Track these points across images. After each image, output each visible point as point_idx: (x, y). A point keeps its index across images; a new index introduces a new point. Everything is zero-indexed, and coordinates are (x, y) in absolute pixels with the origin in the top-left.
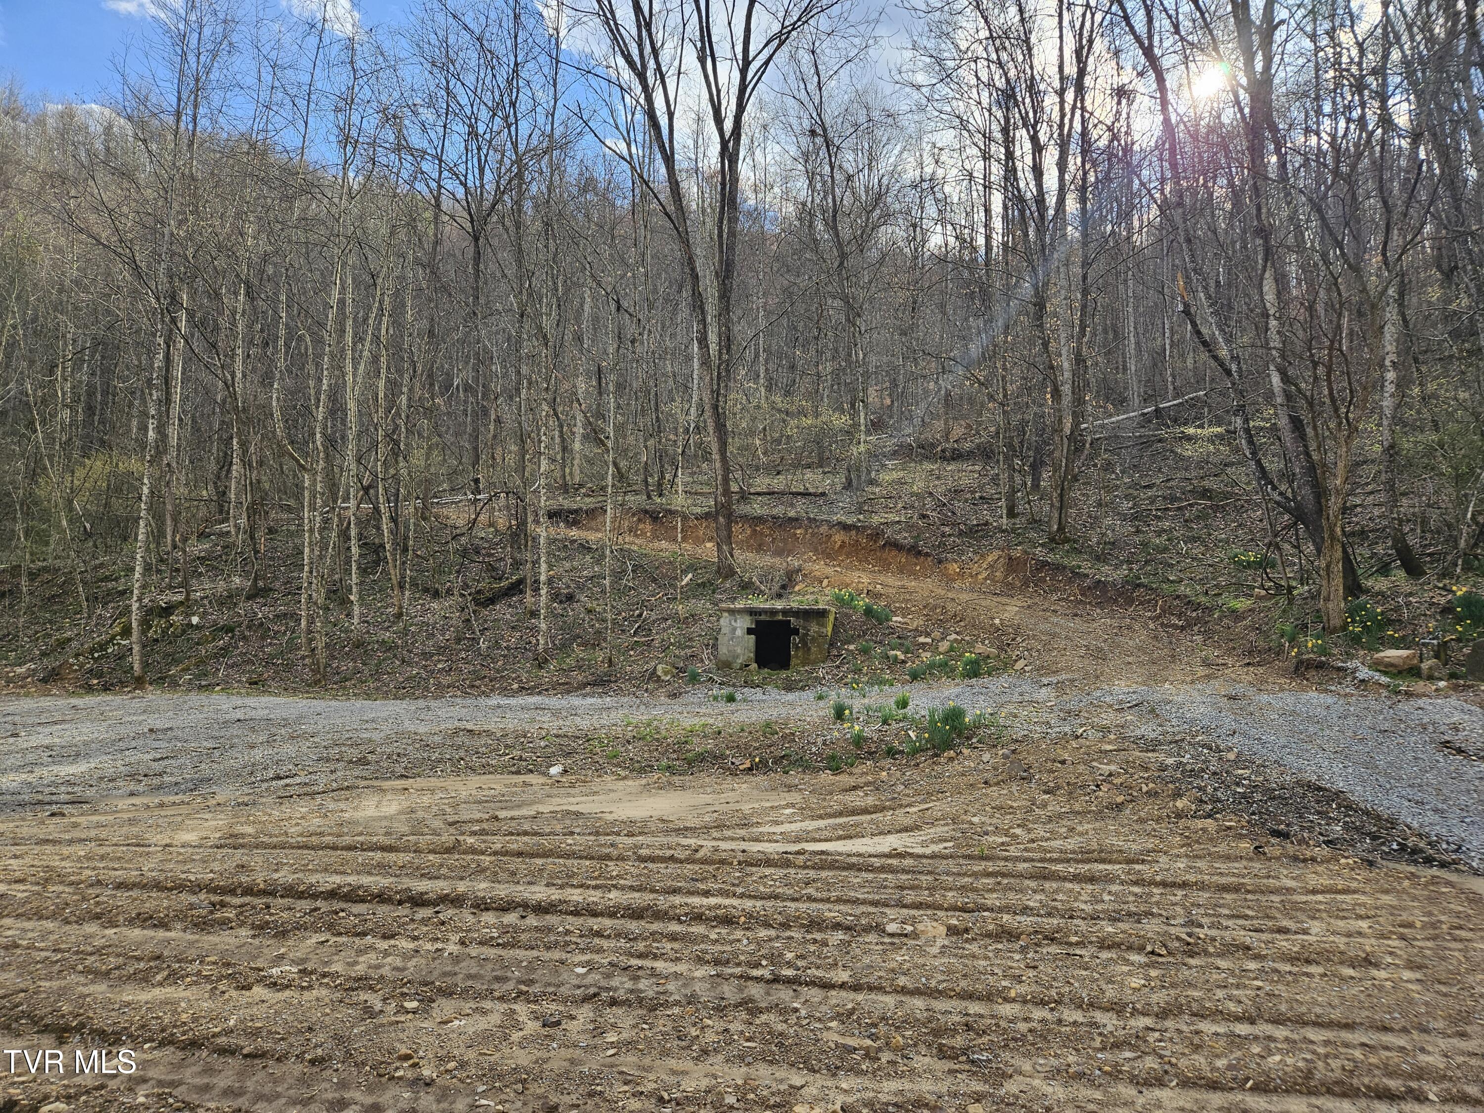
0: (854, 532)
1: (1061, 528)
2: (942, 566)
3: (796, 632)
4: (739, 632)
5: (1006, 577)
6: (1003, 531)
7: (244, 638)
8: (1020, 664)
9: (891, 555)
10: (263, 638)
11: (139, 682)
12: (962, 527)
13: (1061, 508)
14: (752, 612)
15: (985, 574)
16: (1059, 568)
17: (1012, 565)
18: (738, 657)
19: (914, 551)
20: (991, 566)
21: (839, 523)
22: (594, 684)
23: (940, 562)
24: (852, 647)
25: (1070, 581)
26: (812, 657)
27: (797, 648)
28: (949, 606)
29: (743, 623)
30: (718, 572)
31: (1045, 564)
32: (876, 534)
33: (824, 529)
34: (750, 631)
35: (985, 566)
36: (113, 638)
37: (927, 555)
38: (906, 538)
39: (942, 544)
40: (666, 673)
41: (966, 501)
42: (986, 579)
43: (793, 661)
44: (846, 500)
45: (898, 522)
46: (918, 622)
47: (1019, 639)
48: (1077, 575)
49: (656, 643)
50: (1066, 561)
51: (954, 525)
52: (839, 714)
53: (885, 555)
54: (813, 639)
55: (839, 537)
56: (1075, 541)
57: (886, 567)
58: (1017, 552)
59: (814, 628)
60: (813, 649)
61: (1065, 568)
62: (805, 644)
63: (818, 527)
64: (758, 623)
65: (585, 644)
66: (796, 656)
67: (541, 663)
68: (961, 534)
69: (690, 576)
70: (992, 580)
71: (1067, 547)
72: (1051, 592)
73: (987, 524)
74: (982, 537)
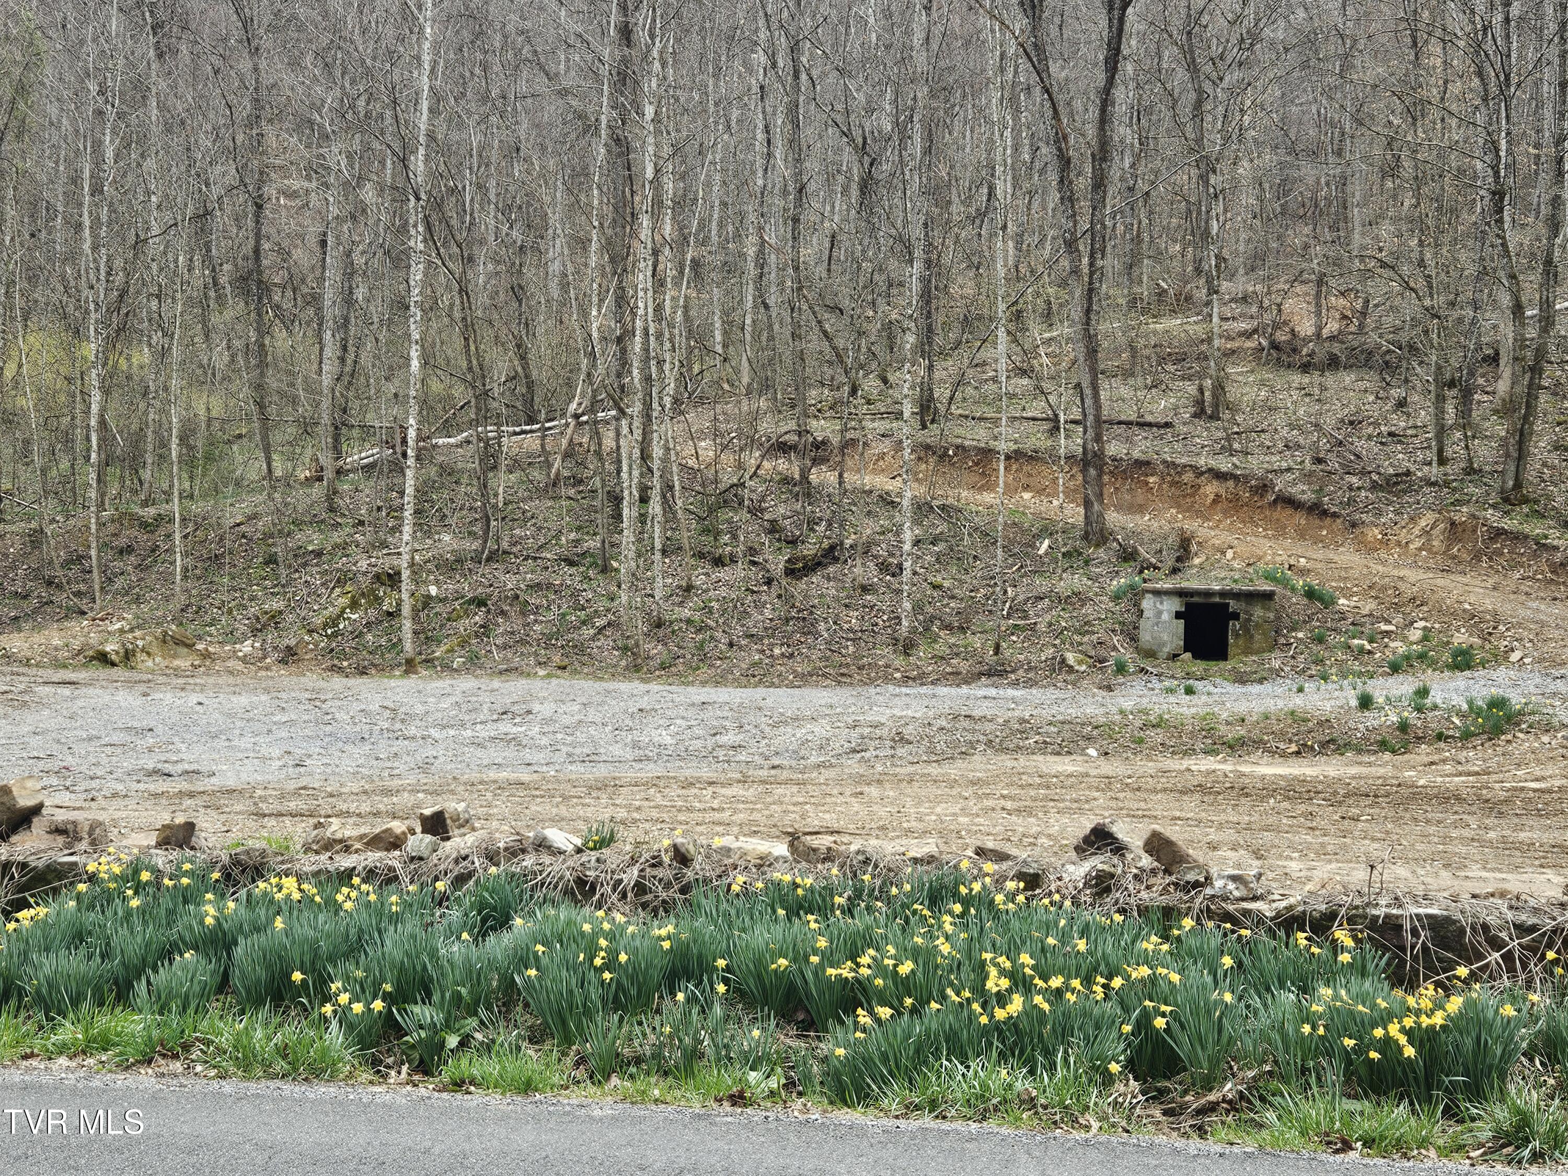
0: (1231, 483)
1: (1518, 485)
2: (1357, 531)
3: (1236, 616)
4: (1165, 616)
5: (1448, 548)
6: (1433, 484)
7: (503, 613)
8: (1515, 656)
9: (1283, 514)
10: (524, 614)
11: (410, 666)
12: (1375, 477)
13: (1519, 459)
14: (1181, 593)
15: (1418, 544)
16: (1518, 537)
17: (1454, 530)
18: (1164, 644)
19: (1317, 510)
20: (1426, 533)
21: (1210, 470)
22: (989, 674)
23: (1354, 525)
24: (1300, 635)
25: (1535, 555)
26: (1256, 646)
27: (1237, 636)
28: (1402, 586)
29: (1170, 606)
30: (1086, 537)
31: (1499, 533)
32: (1263, 488)
33: (1188, 477)
34: (1178, 615)
35: (1416, 531)
36: (343, 612)
37: (1335, 515)
38: (1303, 492)
39: (1351, 502)
40: (1080, 663)
41: (1370, 437)
42: (1420, 549)
43: (1231, 651)
44: (1203, 434)
45: (1289, 470)
46: (1369, 606)
47: (1502, 628)
48: (1542, 546)
49: (1042, 627)
50: (1526, 529)
51: (1364, 473)
52: (1365, 702)
53: (1276, 515)
54: (1257, 625)
55: (1211, 489)
56: (1536, 502)
57: (1280, 531)
58: (1462, 514)
59: (1258, 612)
60: (1257, 637)
61: (1526, 537)
62: (1247, 631)
63: (1179, 474)
64: (1188, 605)
65: (949, 627)
66: (1238, 646)
67: (908, 648)
68: (1375, 487)
69: (1046, 543)
70: (1429, 551)
71: (1525, 509)
72: (1512, 568)
73: (1408, 473)
74: (1405, 492)
